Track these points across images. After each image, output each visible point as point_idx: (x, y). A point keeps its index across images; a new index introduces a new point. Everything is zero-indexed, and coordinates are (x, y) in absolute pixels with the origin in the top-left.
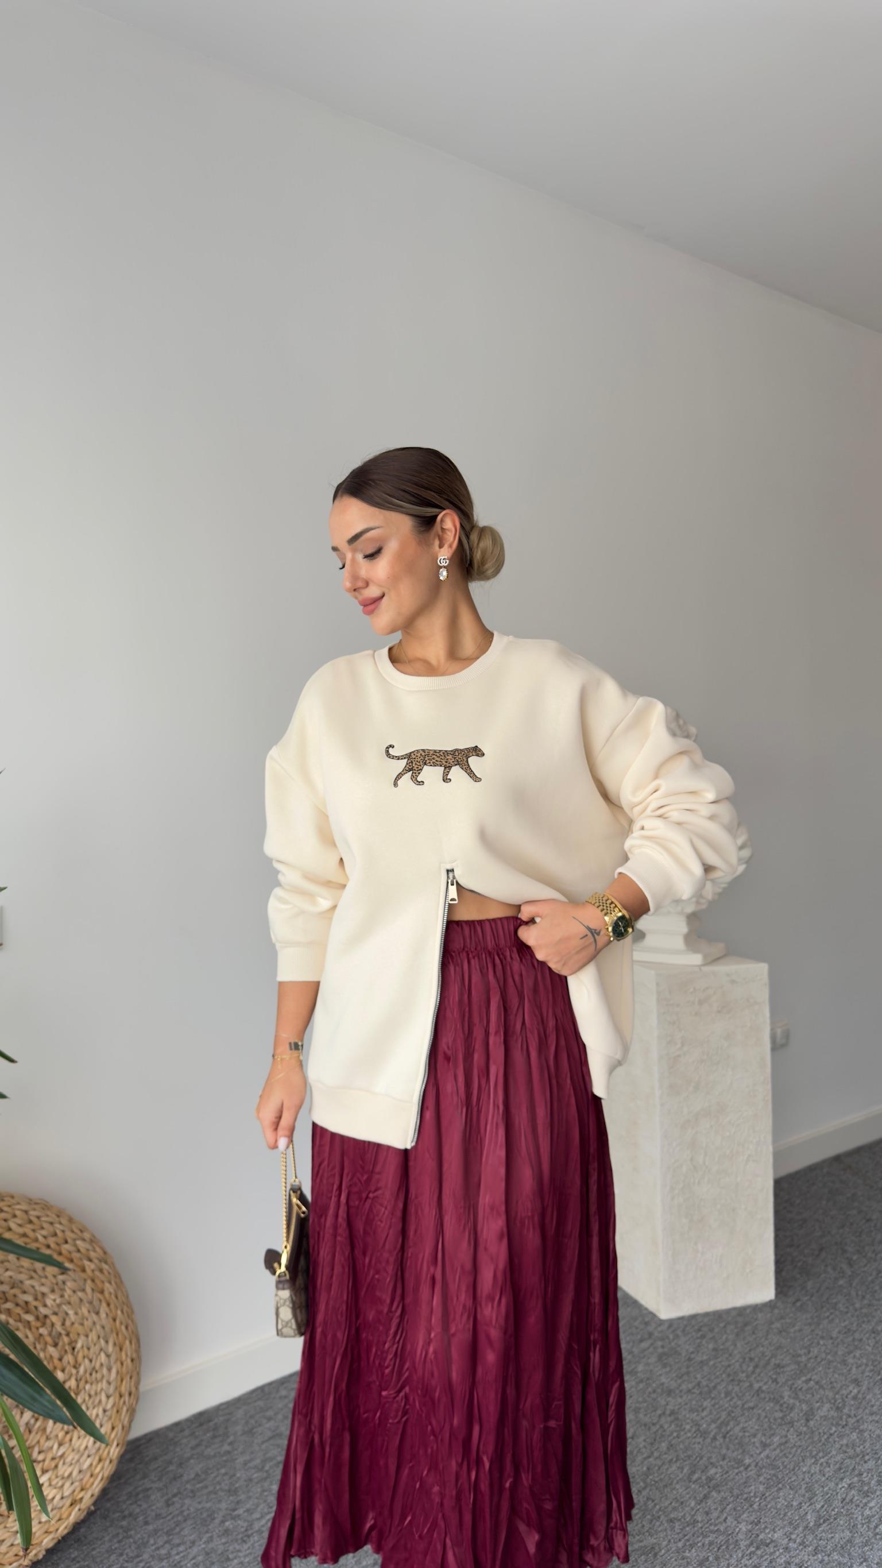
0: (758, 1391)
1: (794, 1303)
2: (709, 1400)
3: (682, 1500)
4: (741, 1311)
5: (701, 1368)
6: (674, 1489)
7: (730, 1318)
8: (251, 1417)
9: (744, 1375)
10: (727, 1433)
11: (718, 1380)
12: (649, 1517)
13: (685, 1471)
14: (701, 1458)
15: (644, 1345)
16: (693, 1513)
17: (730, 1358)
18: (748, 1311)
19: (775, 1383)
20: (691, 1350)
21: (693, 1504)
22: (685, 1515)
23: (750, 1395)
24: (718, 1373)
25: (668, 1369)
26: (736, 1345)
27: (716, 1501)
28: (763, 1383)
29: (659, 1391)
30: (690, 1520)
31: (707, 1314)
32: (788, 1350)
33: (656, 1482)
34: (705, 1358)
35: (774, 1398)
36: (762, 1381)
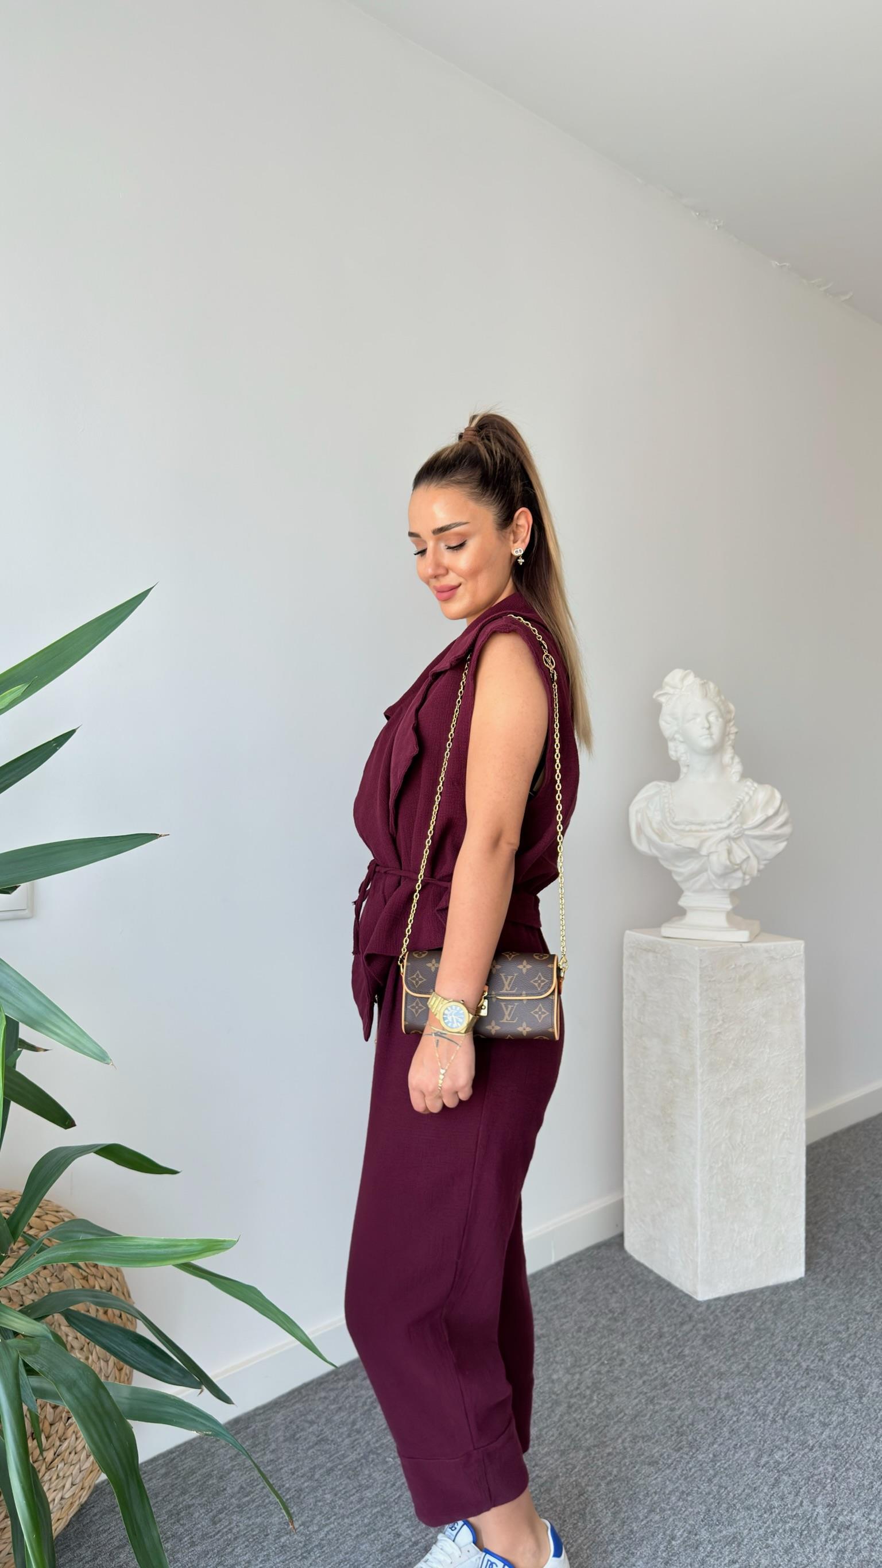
0: (807, 1369)
1: (824, 1280)
2: (761, 1381)
3: (755, 1486)
4: (775, 1289)
5: (746, 1348)
6: (744, 1475)
7: (764, 1298)
8: (290, 1423)
9: (790, 1353)
10: (785, 1414)
11: (767, 1360)
12: (724, 1505)
13: (752, 1455)
14: (765, 1442)
15: (686, 1328)
16: (768, 1498)
17: (774, 1338)
18: (781, 1290)
19: (822, 1362)
20: (734, 1331)
21: (766, 1490)
22: (759, 1503)
23: (799, 1374)
24: (764, 1353)
25: (715, 1351)
26: (776, 1324)
27: (789, 1484)
28: (810, 1361)
29: (710, 1374)
30: (766, 1506)
31: (742, 1295)
32: (827, 1327)
33: (726, 1469)
34: (748, 1338)
35: (824, 1376)
36: (808, 1359)
